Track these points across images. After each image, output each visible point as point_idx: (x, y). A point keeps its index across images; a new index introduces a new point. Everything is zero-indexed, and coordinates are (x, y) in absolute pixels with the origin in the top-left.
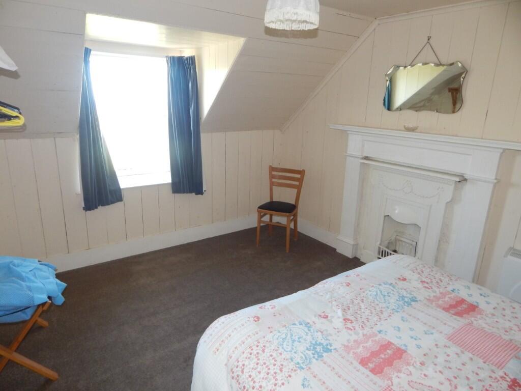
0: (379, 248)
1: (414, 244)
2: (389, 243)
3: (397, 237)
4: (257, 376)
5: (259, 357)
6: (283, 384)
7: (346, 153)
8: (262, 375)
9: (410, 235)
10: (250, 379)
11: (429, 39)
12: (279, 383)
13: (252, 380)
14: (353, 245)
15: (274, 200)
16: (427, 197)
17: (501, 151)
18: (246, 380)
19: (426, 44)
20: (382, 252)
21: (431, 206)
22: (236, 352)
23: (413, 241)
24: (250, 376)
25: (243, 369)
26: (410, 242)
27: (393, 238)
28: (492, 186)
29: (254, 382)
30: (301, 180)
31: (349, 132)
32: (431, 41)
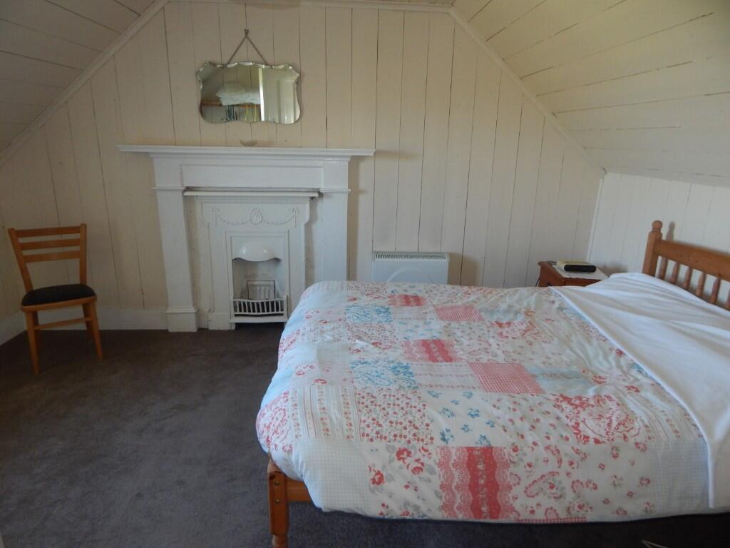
0: (234, 302)
1: (272, 283)
2: (242, 293)
3: (249, 283)
4: (397, 417)
5: (378, 404)
6: (424, 405)
7: (155, 186)
8: (400, 413)
9: (264, 275)
10: (394, 425)
11: (246, 34)
12: (420, 406)
13: (397, 423)
14: (195, 313)
15: (36, 287)
16: (282, 224)
17: (349, 159)
18: (392, 428)
19: (244, 39)
20: (240, 305)
21: (289, 232)
22: (351, 416)
23: (269, 281)
24: (391, 422)
25: (378, 422)
26: (268, 283)
27: (244, 285)
28: (346, 195)
29: (401, 423)
30: (82, 242)
31: (152, 156)
32: (250, 36)
